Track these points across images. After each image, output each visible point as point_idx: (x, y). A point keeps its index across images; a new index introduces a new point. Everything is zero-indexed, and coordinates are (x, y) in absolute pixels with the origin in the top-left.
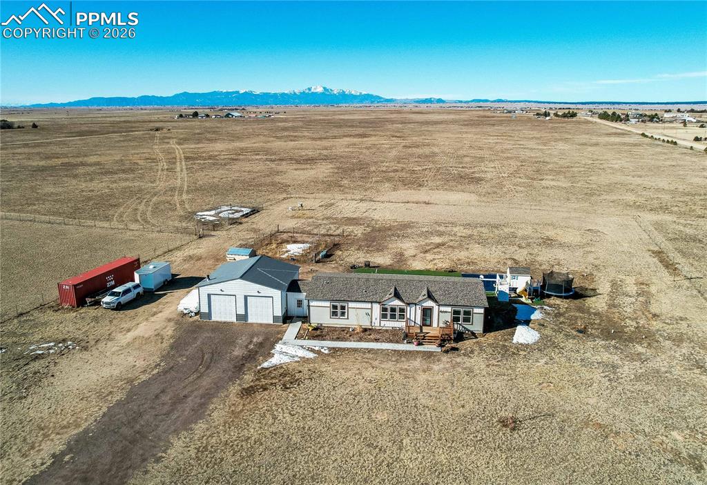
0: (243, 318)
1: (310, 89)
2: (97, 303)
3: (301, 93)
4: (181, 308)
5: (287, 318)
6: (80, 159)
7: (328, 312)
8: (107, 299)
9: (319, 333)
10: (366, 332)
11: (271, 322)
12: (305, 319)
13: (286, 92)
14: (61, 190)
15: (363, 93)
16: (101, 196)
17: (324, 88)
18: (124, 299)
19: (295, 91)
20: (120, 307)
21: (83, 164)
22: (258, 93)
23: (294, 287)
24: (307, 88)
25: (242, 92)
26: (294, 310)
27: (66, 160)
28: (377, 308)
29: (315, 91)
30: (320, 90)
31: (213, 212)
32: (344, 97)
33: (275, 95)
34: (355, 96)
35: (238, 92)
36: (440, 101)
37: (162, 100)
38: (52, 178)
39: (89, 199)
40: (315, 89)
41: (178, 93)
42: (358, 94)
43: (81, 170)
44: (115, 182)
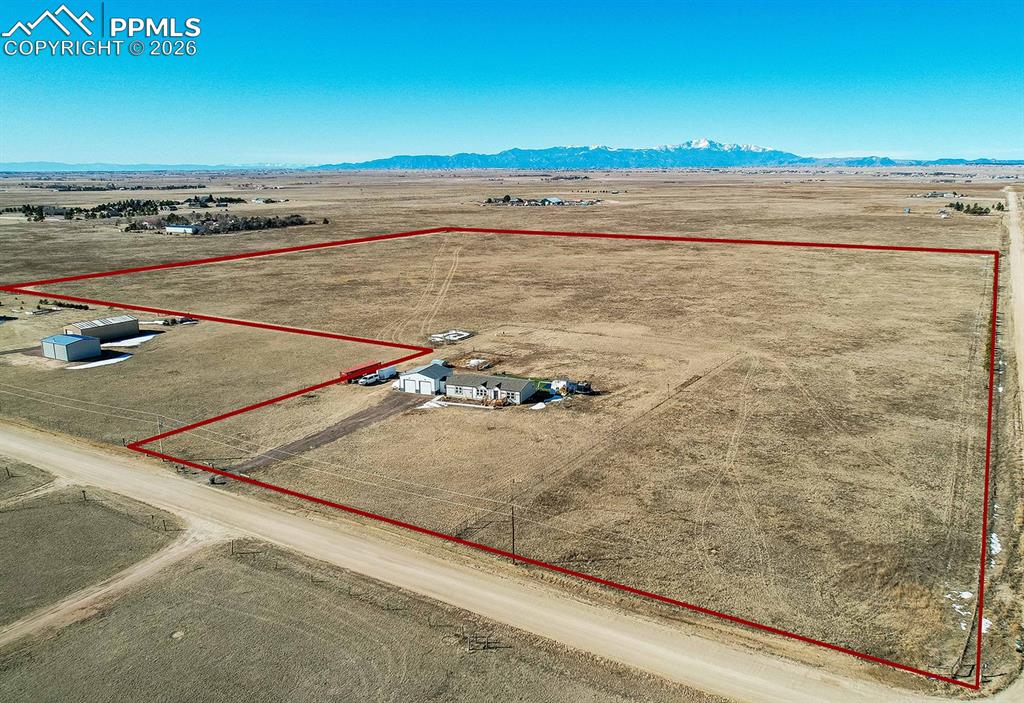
0: (418, 391)
1: (689, 144)
2: (357, 382)
3: (676, 149)
4: (393, 386)
5: (438, 393)
6: (363, 277)
7: (454, 390)
8: (362, 380)
9: (449, 399)
10: (469, 401)
11: (414, 392)
12: (445, 394)
13: (654, 148)
14: (346, 311)
15: (769, 149)
16: (372, 319)
17: (710, 142)
18: (369, 381)
19: (668, 146)
20: (367, 385)
21: (365, 283)
22: (615, 150)
23: (444, 379)
24: (685, 142)
25: (592, 148)
26: (442, 390)
27: (352, 277)
28: (475, 390)
29: (696, 147)
30: (704, 144)
31: (441, 336)
32: (739, 155)
33: (639, 153)
34: (755, 155)
35: (587, 148)
36: (886, 162)
37: (484, 160)
38: (340, 298)
39: (364, 320)
40: (697, 143)
41: (507, 149)
42: (760, 151)
43: (363, 290)
44: (386, 304)
